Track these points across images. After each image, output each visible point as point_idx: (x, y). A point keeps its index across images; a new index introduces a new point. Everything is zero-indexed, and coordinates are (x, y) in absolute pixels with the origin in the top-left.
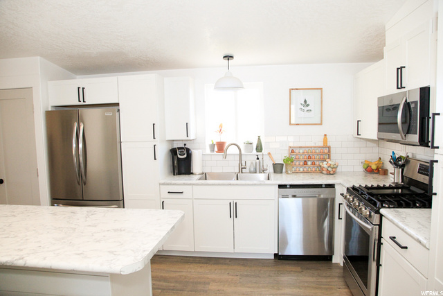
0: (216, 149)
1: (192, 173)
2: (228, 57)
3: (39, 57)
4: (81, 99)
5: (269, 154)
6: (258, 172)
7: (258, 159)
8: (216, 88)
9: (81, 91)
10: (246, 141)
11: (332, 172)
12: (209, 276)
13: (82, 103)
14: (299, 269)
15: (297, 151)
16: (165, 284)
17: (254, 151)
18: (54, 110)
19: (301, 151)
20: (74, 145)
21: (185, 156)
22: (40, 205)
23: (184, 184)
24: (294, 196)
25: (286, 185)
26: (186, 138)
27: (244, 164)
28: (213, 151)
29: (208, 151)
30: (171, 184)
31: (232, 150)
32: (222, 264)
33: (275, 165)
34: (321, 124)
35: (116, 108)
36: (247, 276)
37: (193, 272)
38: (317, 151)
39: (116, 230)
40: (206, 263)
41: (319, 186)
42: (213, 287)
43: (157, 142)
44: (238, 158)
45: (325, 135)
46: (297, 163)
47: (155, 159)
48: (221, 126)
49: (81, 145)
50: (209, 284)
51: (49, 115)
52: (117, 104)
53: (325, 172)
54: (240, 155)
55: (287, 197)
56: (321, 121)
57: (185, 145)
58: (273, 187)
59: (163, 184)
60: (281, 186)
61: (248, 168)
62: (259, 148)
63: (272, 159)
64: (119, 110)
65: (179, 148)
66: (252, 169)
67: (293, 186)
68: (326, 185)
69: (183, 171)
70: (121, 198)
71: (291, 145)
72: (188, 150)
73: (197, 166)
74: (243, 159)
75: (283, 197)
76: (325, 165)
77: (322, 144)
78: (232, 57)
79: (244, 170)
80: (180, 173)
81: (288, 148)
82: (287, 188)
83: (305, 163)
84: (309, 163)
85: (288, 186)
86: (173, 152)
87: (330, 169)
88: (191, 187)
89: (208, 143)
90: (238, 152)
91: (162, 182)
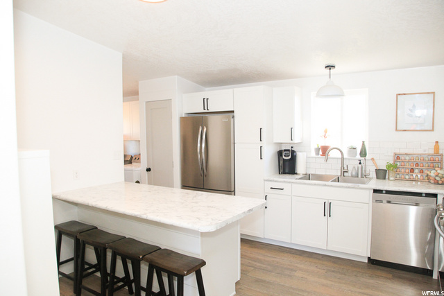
0: (321, 153)
1: (296, 174)
2: (330, 67)
3: (176, 76)
4: (206, 108)
5: (373, 159)
6: (360, 176)
7: (360, 163)
8: (318, 96)
9: (206, 101)
10: (350, 145)
11: (440, 182)
12: (298, 265)
13: (206, 111)
14: (390, 276)
15: (402, 158)
16: (258, 264)
17: (358, 156)
18: (187, 116)
19: (407, 158)
20: (199, 145)
21: (290, 157)
22: (173, 187)
23: (285, 182)
24: (389, 202)
25: (382, 191)
26: (290, 141)
27: (346, 168)
28: (317, 154)
29: (313, 154)
30: (273, 181)
31: (334, 154)
32: (314, 258)
33: (378, 171)
34: (433, 130)
35: (231, 114)
36: (333, 271)
37: (286, 260)
38: (427, 159)
39: (208, 207)
40: (300, 255)
41: (419, 194)
42: (299, 274)
43: (264, 144)
44: (340, 162)
45: (437, 142)
46: (403, 170)
47: (261, 158)
48: (326, 132)
49: (203, 145)
50: (295, 271)
51: (183, 120)
52: (233, 112)
53: (432, 181)
54: (343, 159)
55: (381, 202)
56: (433, 127)
57: (292, 147)
58: (368, 191)
59: (267, 180)
60: (375, 191)
61: (350, 172)
62: (363, 153)
63: (376, 165)
64: (233, 117)
65: (285, 150)
66: (354, 173)
67: (388, 192)
68: (426, 194)
69: (287, 171)
70: (233, 190)
71: (397, 152)
72: (293, 152)
73: (301, 167)
74: (346, 163)
75: (377, 201)
76: (432, 174)
77: (432, 152)
78: (334, 67)
79: (345, 174)
80: (284, 173)
81: (393, 155)
82: (382, 193)
83: (412, 171)
84: (416, 171)
85: (384, 192)
86: (280, 153)
87: (437, 178)
88: (290, 184)
89: (313, 146)
90: (340, 156)
91: (266, 178)
